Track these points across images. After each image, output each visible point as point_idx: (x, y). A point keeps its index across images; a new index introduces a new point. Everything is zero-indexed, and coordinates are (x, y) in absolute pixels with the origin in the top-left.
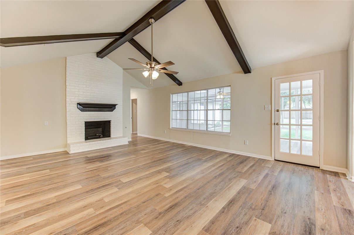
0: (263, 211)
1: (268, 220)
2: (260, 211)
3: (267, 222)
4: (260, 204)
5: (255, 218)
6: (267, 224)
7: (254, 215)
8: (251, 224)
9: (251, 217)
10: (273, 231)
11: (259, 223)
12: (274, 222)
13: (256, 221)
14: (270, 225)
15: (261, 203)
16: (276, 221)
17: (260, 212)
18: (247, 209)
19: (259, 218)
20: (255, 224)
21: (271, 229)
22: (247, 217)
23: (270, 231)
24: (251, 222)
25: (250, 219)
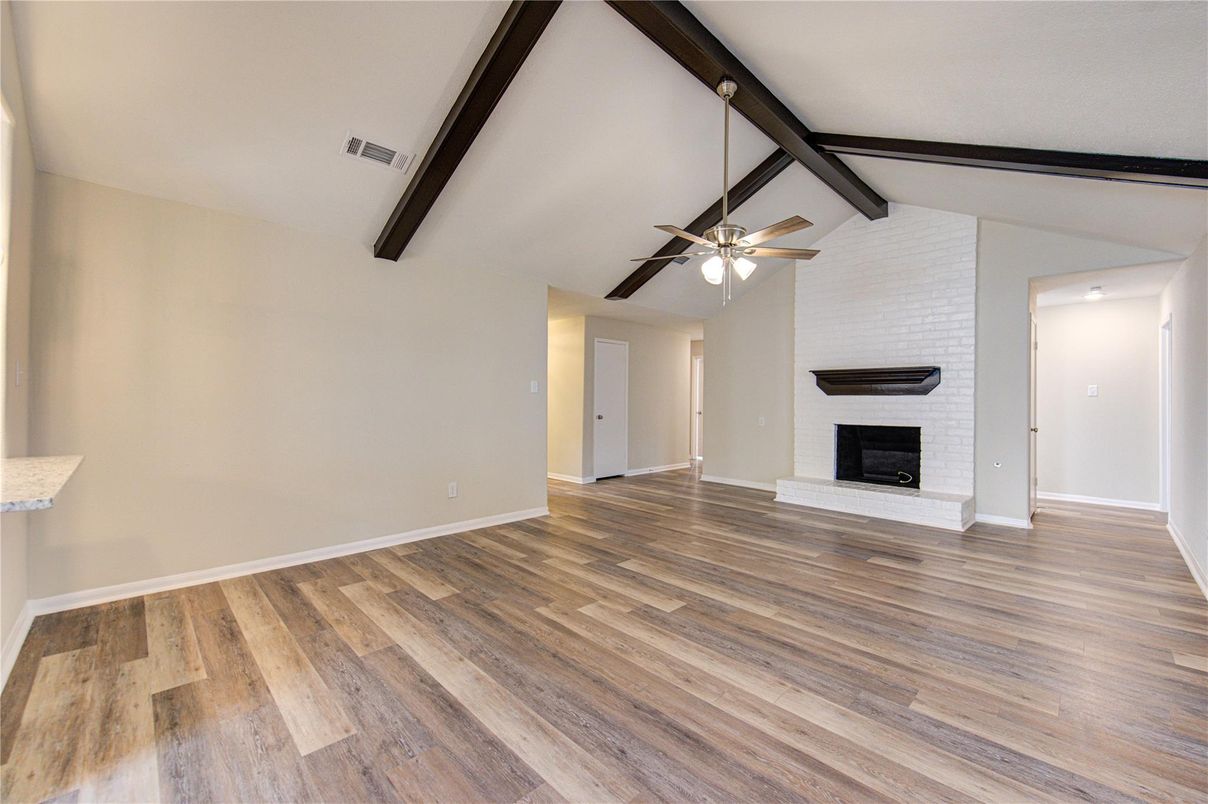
0: (361, 768)
1: (322, 759)
2: (366, 758)
3: (320, 751)
4: (394, 778)
5: (354, 731)
6: (314, 749)
7: (366, 735)
8: (344, 714)
9: (363, 726)
10: (287, 747)
11: (332, 732)
12: (302, 767)
13: (342, 730)
14: (304, 752)
15: (397, 785)
16: (301, 775)
17: (362, 756)
18: (399, 733)
19: (346, 741)
20: (338, 724)
21: (294, 746)
22: (371, 718)
23: (293, 742)
24: (350, 719)
25: (360, 721)
